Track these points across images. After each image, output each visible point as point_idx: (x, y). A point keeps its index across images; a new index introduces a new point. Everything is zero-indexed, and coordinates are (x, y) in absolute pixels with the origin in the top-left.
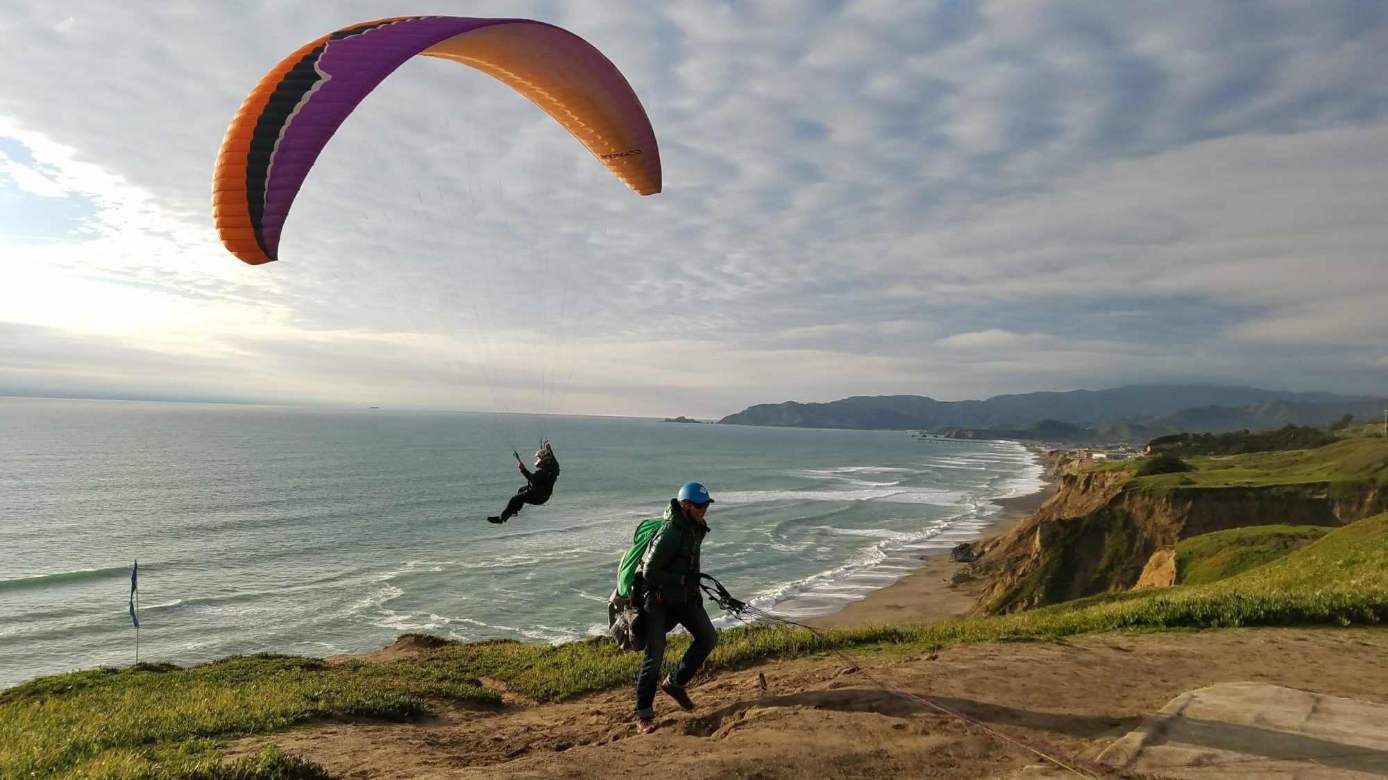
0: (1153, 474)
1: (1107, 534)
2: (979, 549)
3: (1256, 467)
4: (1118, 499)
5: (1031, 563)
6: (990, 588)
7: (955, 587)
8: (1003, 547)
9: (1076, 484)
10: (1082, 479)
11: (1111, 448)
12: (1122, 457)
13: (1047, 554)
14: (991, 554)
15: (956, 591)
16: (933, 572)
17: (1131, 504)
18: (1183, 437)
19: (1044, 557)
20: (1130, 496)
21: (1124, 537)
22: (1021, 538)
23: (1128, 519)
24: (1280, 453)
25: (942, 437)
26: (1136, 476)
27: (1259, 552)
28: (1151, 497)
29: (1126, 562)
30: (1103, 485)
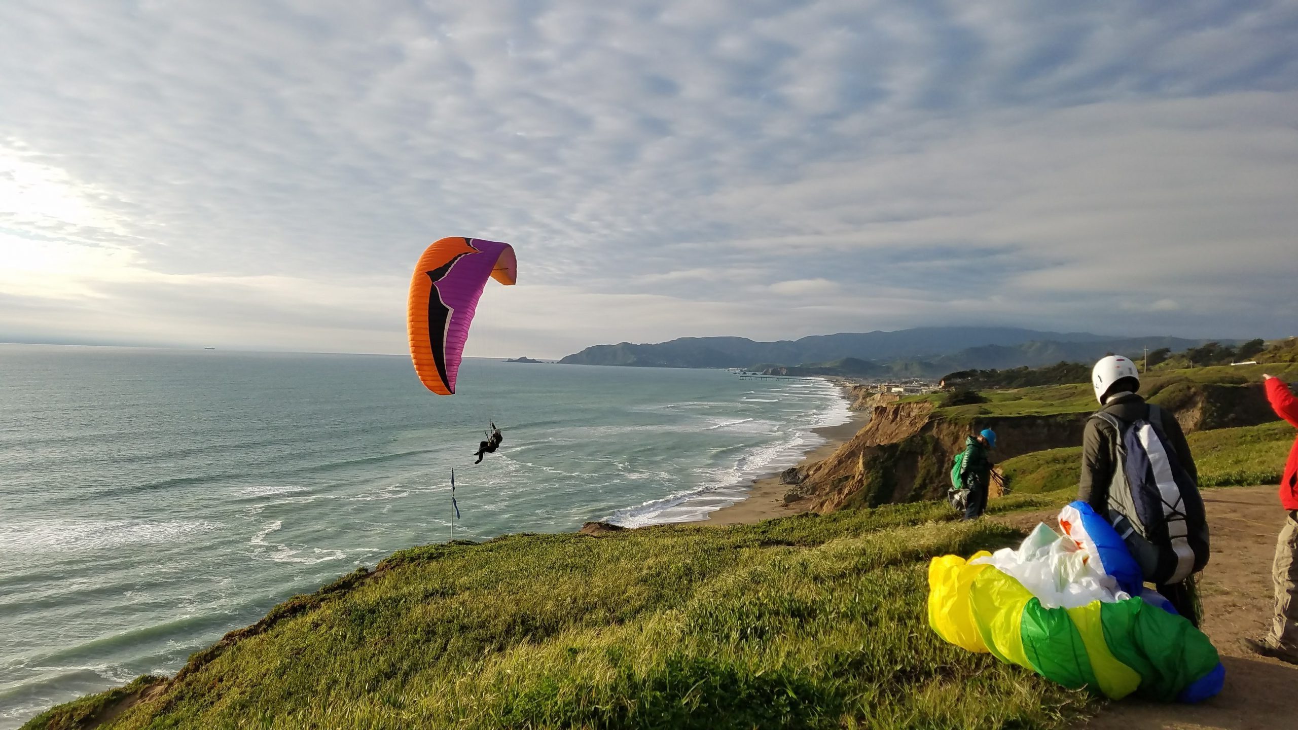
0: (955, 405)
1: (920, 457)
2: (804, 473)
3: (1040, 399)
4: (927, 427)
5: (856, 483)
6: (819, 506)
7: (787, 506)
8: (824, 471)
9: (886, 414)
10: (891, 410)
11: (906, 383)
12: (917, 391)
13: (869, 474)
14: (815, 477)
15: (788, 509)
16: (766, 493)
17: (940, 431)
18: (972, 373)
19: (867, 478)
20: (939, 424)
21: (934, 460)
22: (840, 462)
23: (937, 445)
24: (1057, 386)
25: (759, 374)
26: (940, 407)
27: (1071, 469)
28: (956, 424)
29: (936, 481)
30: (909, 415)
